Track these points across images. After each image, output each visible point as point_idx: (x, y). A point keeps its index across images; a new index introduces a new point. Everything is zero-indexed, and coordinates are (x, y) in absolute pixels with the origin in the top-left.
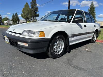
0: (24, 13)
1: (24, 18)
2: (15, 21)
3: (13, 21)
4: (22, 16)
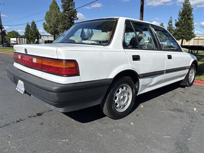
0: (49, 21)
1: (49, 31)
2: (32, 39)
3: (28, 38)
4: (46, 29)
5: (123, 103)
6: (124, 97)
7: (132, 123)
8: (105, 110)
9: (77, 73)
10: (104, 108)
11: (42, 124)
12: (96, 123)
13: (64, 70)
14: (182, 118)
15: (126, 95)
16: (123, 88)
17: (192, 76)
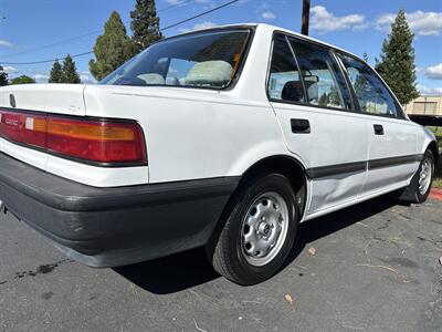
4: (95, 73)
5: (264, 243)
6: (268, 228)
7: (288, 297)
8: (218, 261)
9: (140, 159)
10: (215, 255)
11: (47, 296)
12: (194, 296)
13: (103, 147)
14: (416, 282)
15: (273, 221)
16: (265, 203)
17: (426, 180)
